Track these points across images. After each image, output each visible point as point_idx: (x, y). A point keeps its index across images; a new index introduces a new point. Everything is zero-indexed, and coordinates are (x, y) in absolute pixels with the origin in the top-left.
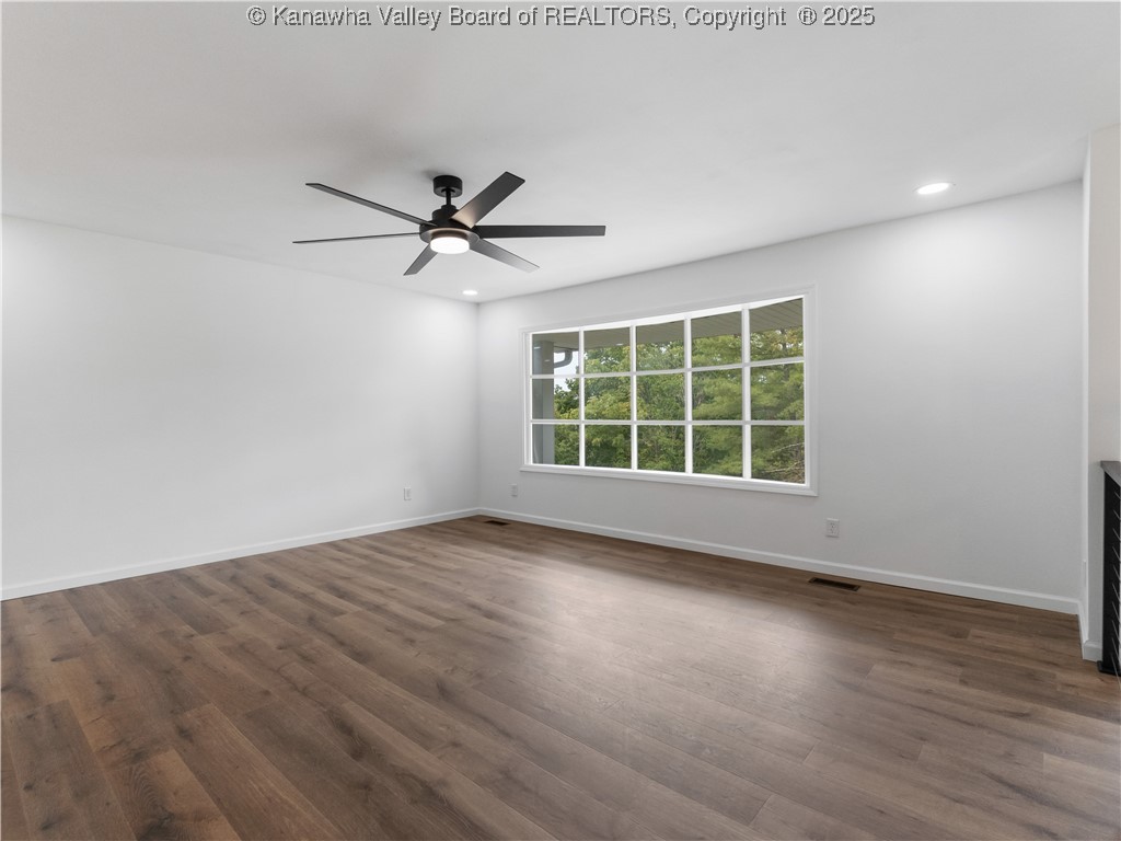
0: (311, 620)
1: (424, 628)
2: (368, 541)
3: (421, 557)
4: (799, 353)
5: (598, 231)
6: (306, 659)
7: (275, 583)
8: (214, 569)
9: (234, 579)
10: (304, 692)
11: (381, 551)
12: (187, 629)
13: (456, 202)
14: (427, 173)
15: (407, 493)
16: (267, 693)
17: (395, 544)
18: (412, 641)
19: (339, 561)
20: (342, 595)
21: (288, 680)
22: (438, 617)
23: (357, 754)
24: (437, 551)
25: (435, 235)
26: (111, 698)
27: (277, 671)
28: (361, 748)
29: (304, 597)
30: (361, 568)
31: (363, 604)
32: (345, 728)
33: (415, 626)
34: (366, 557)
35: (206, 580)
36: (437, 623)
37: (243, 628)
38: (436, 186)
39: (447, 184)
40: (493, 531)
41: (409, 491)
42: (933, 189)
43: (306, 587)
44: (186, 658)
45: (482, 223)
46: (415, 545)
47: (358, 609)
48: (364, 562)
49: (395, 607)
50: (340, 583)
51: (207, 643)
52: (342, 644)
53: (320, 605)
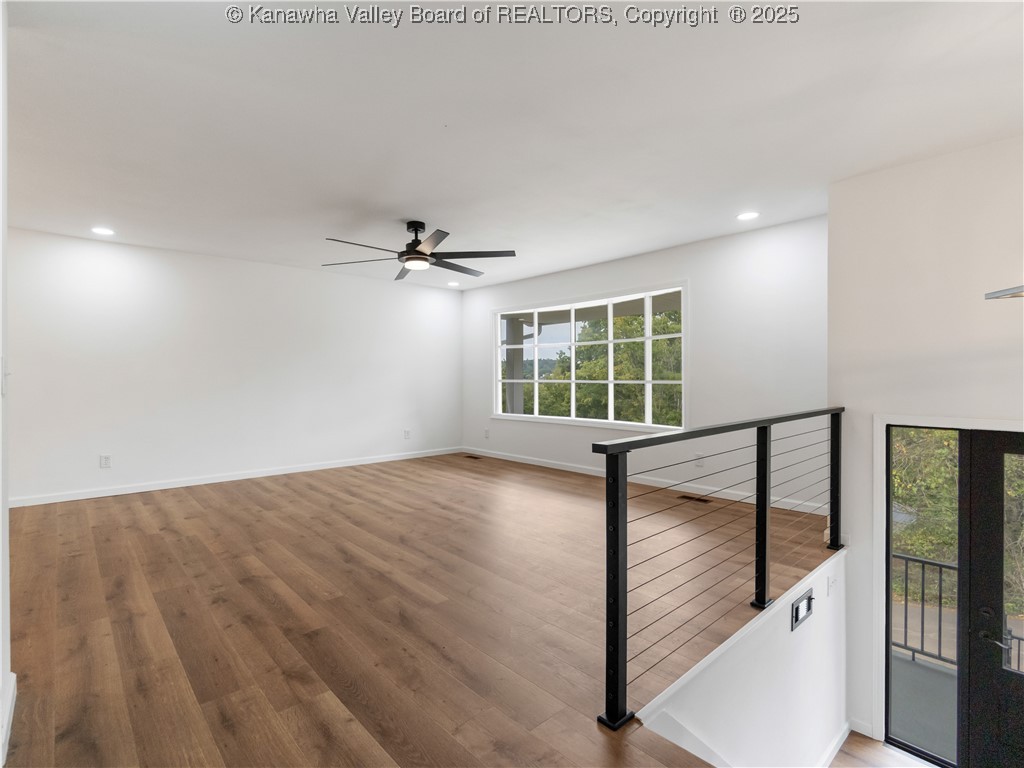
0: (332, 506)
1: (400, 512)
2: (377, 467)
3: (412, 477)
4: (679, 331)
5: (511, 254)
6: (326, 524)
7: (311, 487)
8: (274, 479)
9: (286, 485)
10: (323, 537)
11: (384, 472)
12: (258, 508)
13: (421, 236)
14: (402, 221)
15: (407, 433)
16: (302, 537)
17: (396, 469)
18: (391, 518)
19: (355, 477)
20: (353, 494)
21: (315, 532)
22: (411, 507)
23: (347, 561)
24: (422, 473)
25: (408, 260)
26: (219, 535)
27: (309, 528)
28: (349, 558)
29: (329, 495)
30: (370, 481)
31: (365, 499)
32: (343, 551)
33: (395, 511)
34: (374, 475)
35: (268, 484)
36: (408, 510)
37: (291, 509)
38: (408, 228)
39: (416, 226)
40: (469, 463)
41: (408, 432)
42: (748, 216)
43: (331, 490)
44: (258, 521)
45: (436, 250)
46: (410, 469)
47: (362, 502)
48: (372, 478)
49: (385, 501)
50: (354, 489)
51: (269, 515)
52: (349, 518)
53: (339, 499)
